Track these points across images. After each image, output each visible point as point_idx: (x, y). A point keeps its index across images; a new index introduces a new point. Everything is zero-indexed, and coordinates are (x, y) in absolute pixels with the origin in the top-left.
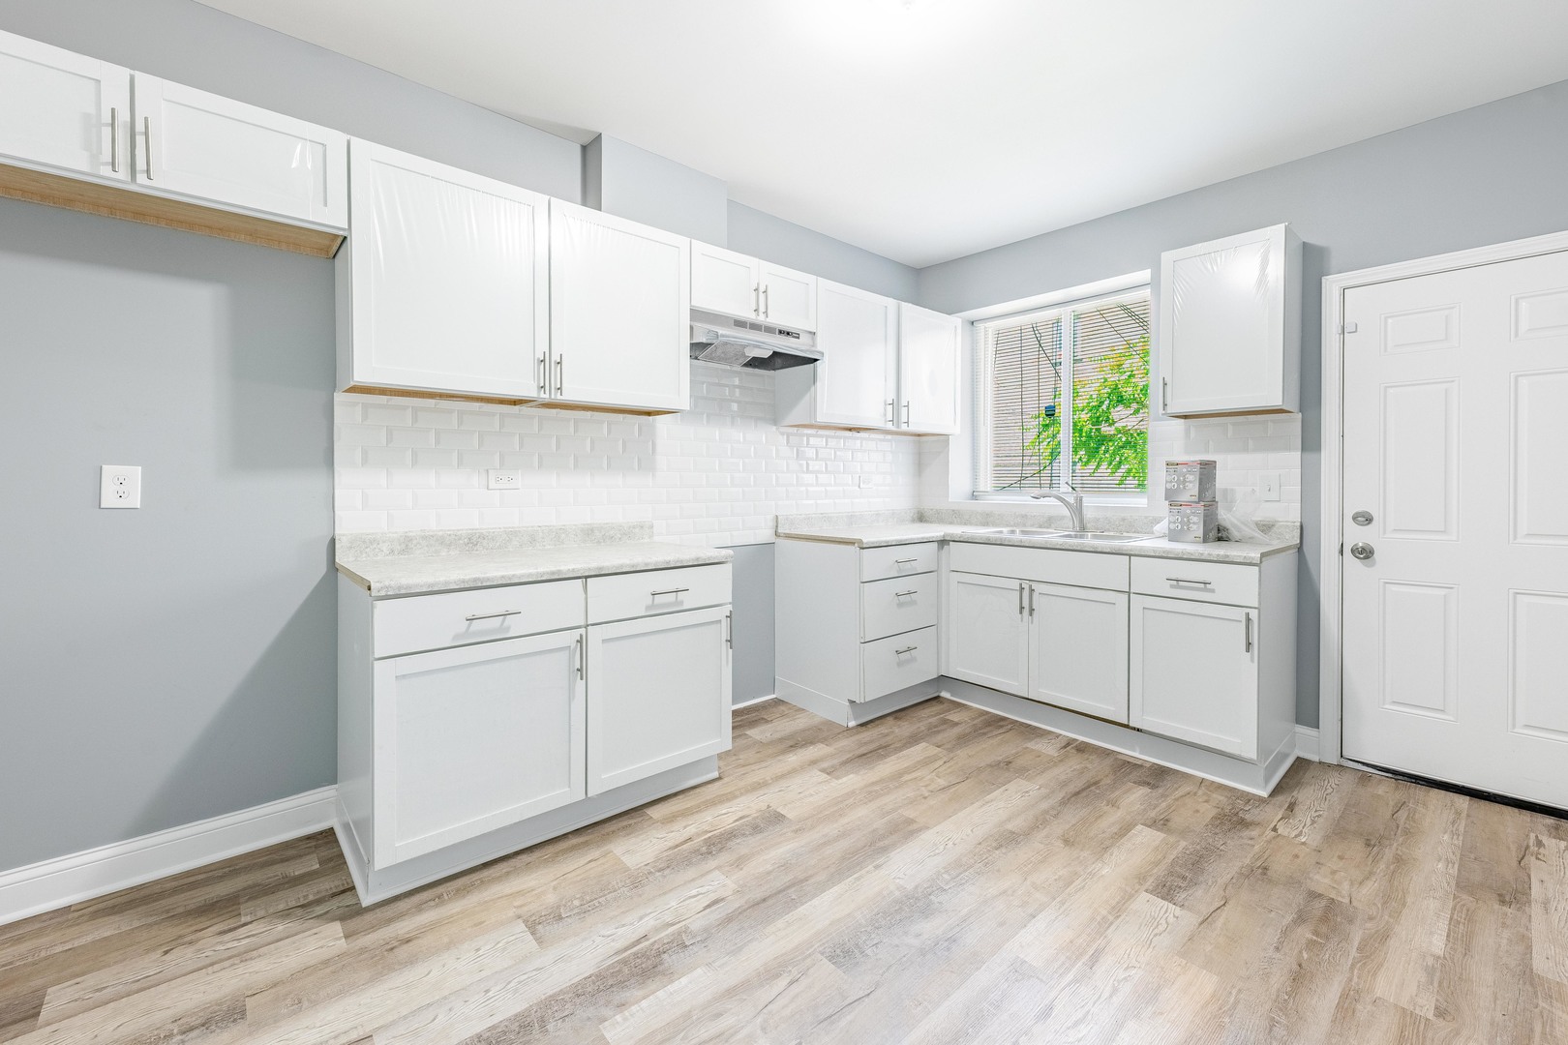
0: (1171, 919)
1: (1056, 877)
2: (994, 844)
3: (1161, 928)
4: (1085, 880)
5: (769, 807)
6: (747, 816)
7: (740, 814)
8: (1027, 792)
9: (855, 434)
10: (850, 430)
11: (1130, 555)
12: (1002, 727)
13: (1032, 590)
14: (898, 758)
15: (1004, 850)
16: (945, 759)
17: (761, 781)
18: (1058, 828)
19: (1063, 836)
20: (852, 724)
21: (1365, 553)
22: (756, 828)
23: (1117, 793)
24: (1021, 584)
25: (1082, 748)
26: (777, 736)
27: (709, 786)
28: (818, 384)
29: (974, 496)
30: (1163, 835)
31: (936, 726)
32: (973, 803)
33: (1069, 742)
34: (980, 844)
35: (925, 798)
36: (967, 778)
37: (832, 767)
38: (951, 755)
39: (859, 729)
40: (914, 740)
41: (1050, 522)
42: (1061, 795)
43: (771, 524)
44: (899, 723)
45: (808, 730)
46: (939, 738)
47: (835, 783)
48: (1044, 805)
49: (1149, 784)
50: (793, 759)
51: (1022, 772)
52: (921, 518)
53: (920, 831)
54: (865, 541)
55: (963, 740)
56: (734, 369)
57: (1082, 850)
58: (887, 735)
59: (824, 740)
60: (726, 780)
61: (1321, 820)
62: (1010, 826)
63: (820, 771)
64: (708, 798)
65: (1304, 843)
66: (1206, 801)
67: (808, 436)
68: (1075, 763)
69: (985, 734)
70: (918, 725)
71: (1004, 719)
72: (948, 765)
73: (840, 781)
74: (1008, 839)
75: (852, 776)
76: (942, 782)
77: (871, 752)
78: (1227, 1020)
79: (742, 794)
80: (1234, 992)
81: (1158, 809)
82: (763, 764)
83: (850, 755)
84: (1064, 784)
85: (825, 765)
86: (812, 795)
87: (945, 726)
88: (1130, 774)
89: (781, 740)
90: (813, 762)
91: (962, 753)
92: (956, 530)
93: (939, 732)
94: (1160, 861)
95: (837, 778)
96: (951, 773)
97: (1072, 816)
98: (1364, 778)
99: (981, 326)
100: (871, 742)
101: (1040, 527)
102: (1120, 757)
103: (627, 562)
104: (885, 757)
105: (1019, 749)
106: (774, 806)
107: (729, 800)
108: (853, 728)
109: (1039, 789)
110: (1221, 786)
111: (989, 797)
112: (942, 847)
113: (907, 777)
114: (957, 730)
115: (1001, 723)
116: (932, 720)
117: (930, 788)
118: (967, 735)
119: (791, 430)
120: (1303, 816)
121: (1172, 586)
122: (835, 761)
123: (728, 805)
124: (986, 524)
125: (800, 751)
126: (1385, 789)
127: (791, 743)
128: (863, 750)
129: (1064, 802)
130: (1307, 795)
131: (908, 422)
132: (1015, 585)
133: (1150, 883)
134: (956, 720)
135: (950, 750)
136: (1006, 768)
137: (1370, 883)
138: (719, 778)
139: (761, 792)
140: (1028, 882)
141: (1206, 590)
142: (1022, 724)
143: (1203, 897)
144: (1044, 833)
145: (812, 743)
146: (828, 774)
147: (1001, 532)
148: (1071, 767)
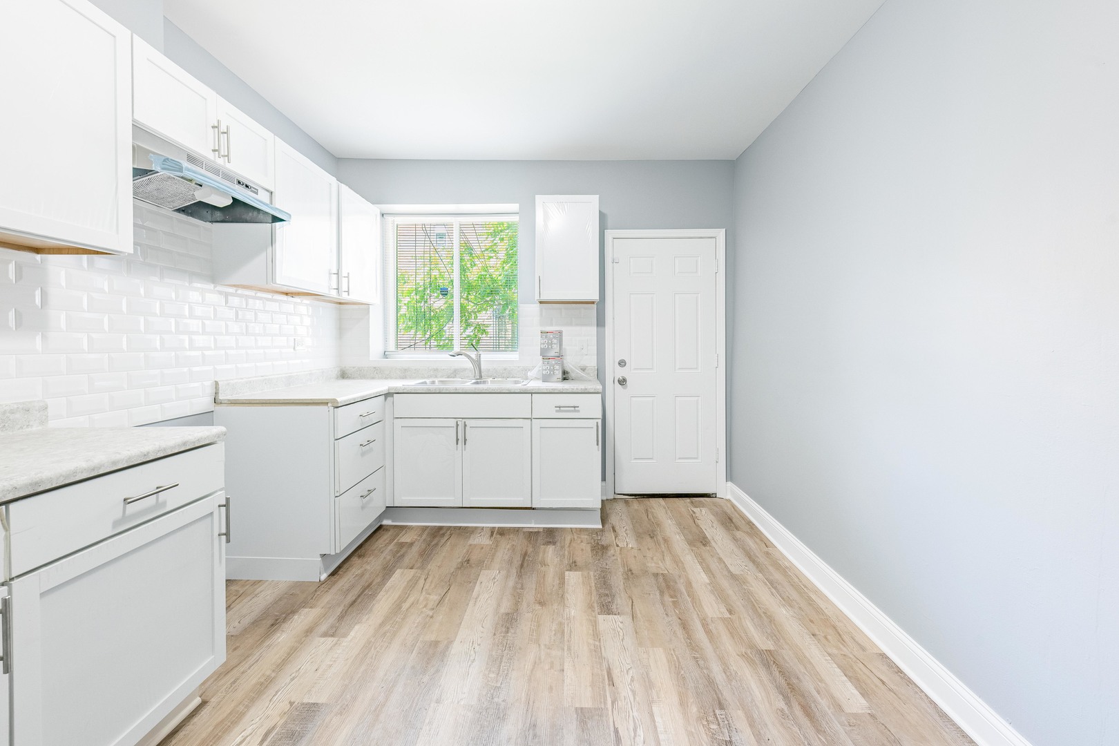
0: (621, 625)
1: (554, 632)
2: (504, 630)
3: (621, 634)
4: (568, 625)
5: (291, 703)
6: (274, 728)
7: (262, 731)
8: (494, 578)
9: (290, 299)
10: (287, 294)
11: (532, 393)
12: (443, 534)
13: (465, 426)
14: (387, 592)
15: (512, 631)
16: (423, 577)
17: (262, 680)
18: (529, 596)
19: (536, 600)
20: (324, 576)
21: (622, 382)
22: (293, 735)
23: (541, 555)
24: (457, 422)
25: (502, 532)
26: (247, 620)
27: (195, 720)
28: (278, 245)
29: (385, 355)
30: (580, 573)
31: (398, 552)
32: (468, 604)
33: (492, 531)
34: (495, 634)
35: (432, 617)
36: (450, 586)
37: (332, 627)
38: (426, 571)
39: (333, 578)
40: (388, 571)
41: (455, 373)
42: (514, 571)
43: (210, 391)
44: (365, 560)
45: (280, 600)
46: (407, 560)
47: (345, 642)
48: (511, 583)
49: (550, 542)
50: (284, 637)
51: (481, 564)
52: (343, 375)
53: (448, 648)
54: (339, 400)
55: (426, 555)
56: (162, 211)
57: (552, 605)
58: (362, 575)
59: (305, 604)
60: (214, 700)
61: (628, 532)
62: (503, 610)
63: (321, 637)
64: (204, 735)
65: (632, 548)
66: (582, 542)
67: (247, 297)
68: (505, 545)
69: (437, 544)
70: (384, 555)
71: (441, 528)
72: (429, 580)
73: (349, 638)
74: (509, 621)
75: (357, 627)
76: (434, 598)
77: (359, 596)
78: (682, 672)
79: (248, 707)
80: (672, 652)
81: (566, 557)
82: (252, 660)
83: (340, 610)
84: (510, 562)
85: (323, 628)
86: (330, 666)
87: (404, 550)
88: (537, 540)
89: (256, 623)
90: (309, 631)
91: (432, 566)
92: (398, 384)
93: (403, 556)
94: (590, 590)
95: (345, 635)
96: (436, 587)
97: (531, 583)
98: (626, 502)
99: (389, 219)
100: (353, 586)
101: (448, 377)
102: (525, 530)
103: (84, 465)
104: (373, 596)
105: (467, 547)
106: (297, 699)
107: (235, 723)
108: (326, 581)
109: (499, 572)
110: (581, 530)
111: (475, 593)
112: (472, 652)
113: (405, 606)
114: (415, 550)
115: (441, 532)
116: (391, 547)
117: (430, 606)
118: (424, 550)
119: (231, 290)
120: (621, 532)
121: (557, 411)
122: (331, 620)
123: (237, 729)
124: (404, 377)
125: (285, 626)
126: (636, 505)
127: (270, 622)
128: (350, 598)
129: (520, 576)
130: (614, 519)
131: (348, 292)
132: (452, 423)
133: (597, 609)
134: (409, 540)
135: (422, 568)
136: (468, 567)
137: (666, 558)
138: (204, 704)
139: (271, 692)
140: (543, 647)
141: (575, 411)
142: (455, 527)
143: (621, 601)
144: (524, 604)
145: (294, 612)
146: (332, 636)
147: (425, 383)
148: (505, 549)
